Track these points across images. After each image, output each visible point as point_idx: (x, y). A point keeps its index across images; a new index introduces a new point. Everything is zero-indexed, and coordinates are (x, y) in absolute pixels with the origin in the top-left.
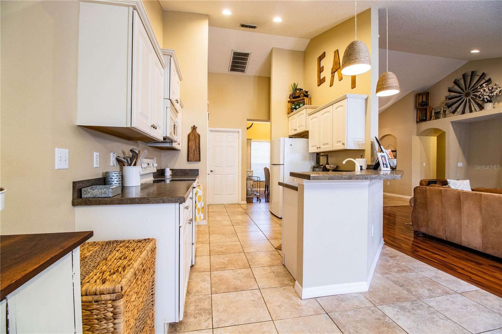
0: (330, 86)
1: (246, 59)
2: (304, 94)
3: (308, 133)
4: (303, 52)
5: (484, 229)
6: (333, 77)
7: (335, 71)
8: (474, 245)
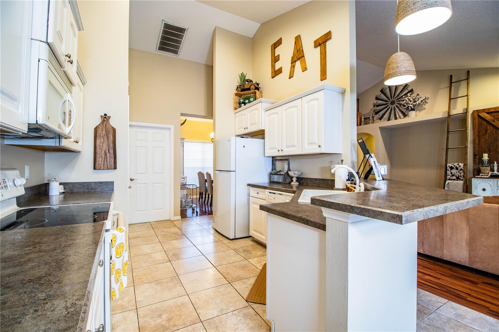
0: (289, 78)
1: (181, 37)
2: (255, 86)
3: (264, 131)
4: (250, 38)
5: (472, 242)
6: (293, 67)
7: (296, 59)
8: (459, 259)
